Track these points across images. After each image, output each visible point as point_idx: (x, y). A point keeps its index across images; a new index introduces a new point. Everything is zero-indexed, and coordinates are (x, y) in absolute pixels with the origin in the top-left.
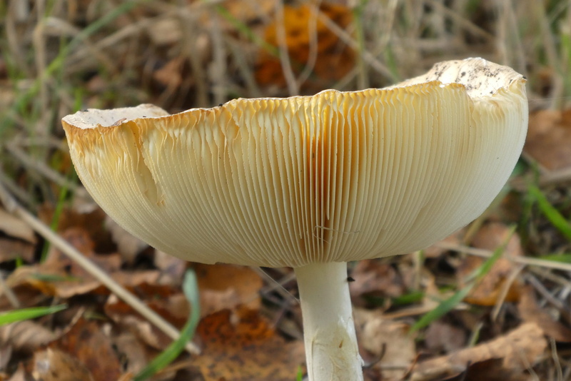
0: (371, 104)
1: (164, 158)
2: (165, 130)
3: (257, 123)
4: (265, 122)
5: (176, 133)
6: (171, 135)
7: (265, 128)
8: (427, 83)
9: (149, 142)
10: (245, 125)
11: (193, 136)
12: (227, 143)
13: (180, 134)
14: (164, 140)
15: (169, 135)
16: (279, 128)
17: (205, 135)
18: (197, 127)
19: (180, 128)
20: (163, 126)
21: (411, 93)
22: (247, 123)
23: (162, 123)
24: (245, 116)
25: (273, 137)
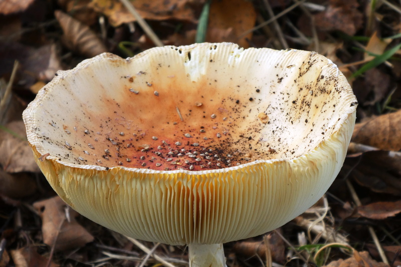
0: (210, 182)
1: (71, 189)
2: (71, 174)
3: (131, 185)
4: (136, 185)
5: (78, 178)
6: (75, 178)
7: (136, 189)
8: (255, 165)
9: (62, 175)
10: (123, 184)
11: (89, 182)
12: (111, 192)
13: (81, 179)
14: (71, 180)
15: (73, 178)
16: (146, 190)
17: (97, 184)
18: (92, 178)
19: (81, 175)
20: (70, 171)
21: (242, 173)
22: (125, 183)
23: (69, 169)
24: (123, 178)
25: (142, 194)
